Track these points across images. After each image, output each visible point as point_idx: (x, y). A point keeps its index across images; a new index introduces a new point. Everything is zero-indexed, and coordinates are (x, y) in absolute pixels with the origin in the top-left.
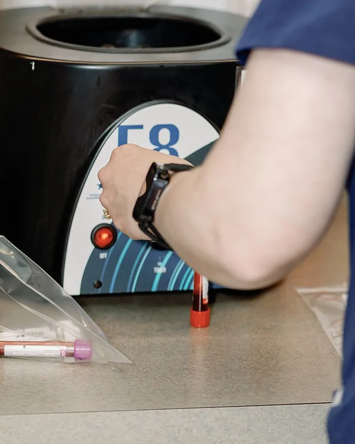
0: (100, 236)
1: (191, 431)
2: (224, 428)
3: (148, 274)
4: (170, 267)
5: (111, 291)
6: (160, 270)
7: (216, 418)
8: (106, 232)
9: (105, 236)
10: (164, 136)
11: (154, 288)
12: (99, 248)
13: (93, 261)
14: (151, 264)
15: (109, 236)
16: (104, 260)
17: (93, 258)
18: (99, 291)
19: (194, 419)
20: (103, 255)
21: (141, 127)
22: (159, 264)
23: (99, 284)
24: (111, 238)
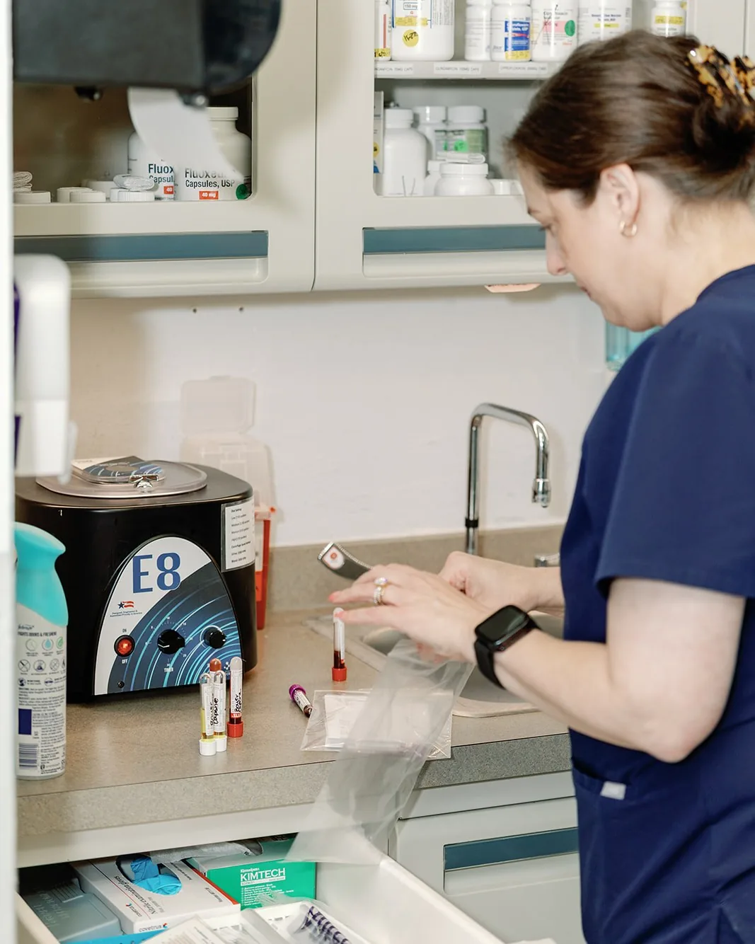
0: (122, 646)
1: (232, 791)
2: (256, 787)
3: (160, 674)
4: (177, 667)
5: (131, 690)
6: (169, 670)
7: (250, 779)
8: (126, 643)
9: (125, 645)
10: (169, 563)
11: (165, 686)
12: (121, 655)
13: (117, 666)
14: (162, 664)
15: (129, 645)
16: (125, 664)
17: (117, 663)
18: (122, 690)
19: (234, 781)
20: (124, 661)
21: (150, 556)
22: (168, 665)
23: (123, 684)
24: (131, 647)
